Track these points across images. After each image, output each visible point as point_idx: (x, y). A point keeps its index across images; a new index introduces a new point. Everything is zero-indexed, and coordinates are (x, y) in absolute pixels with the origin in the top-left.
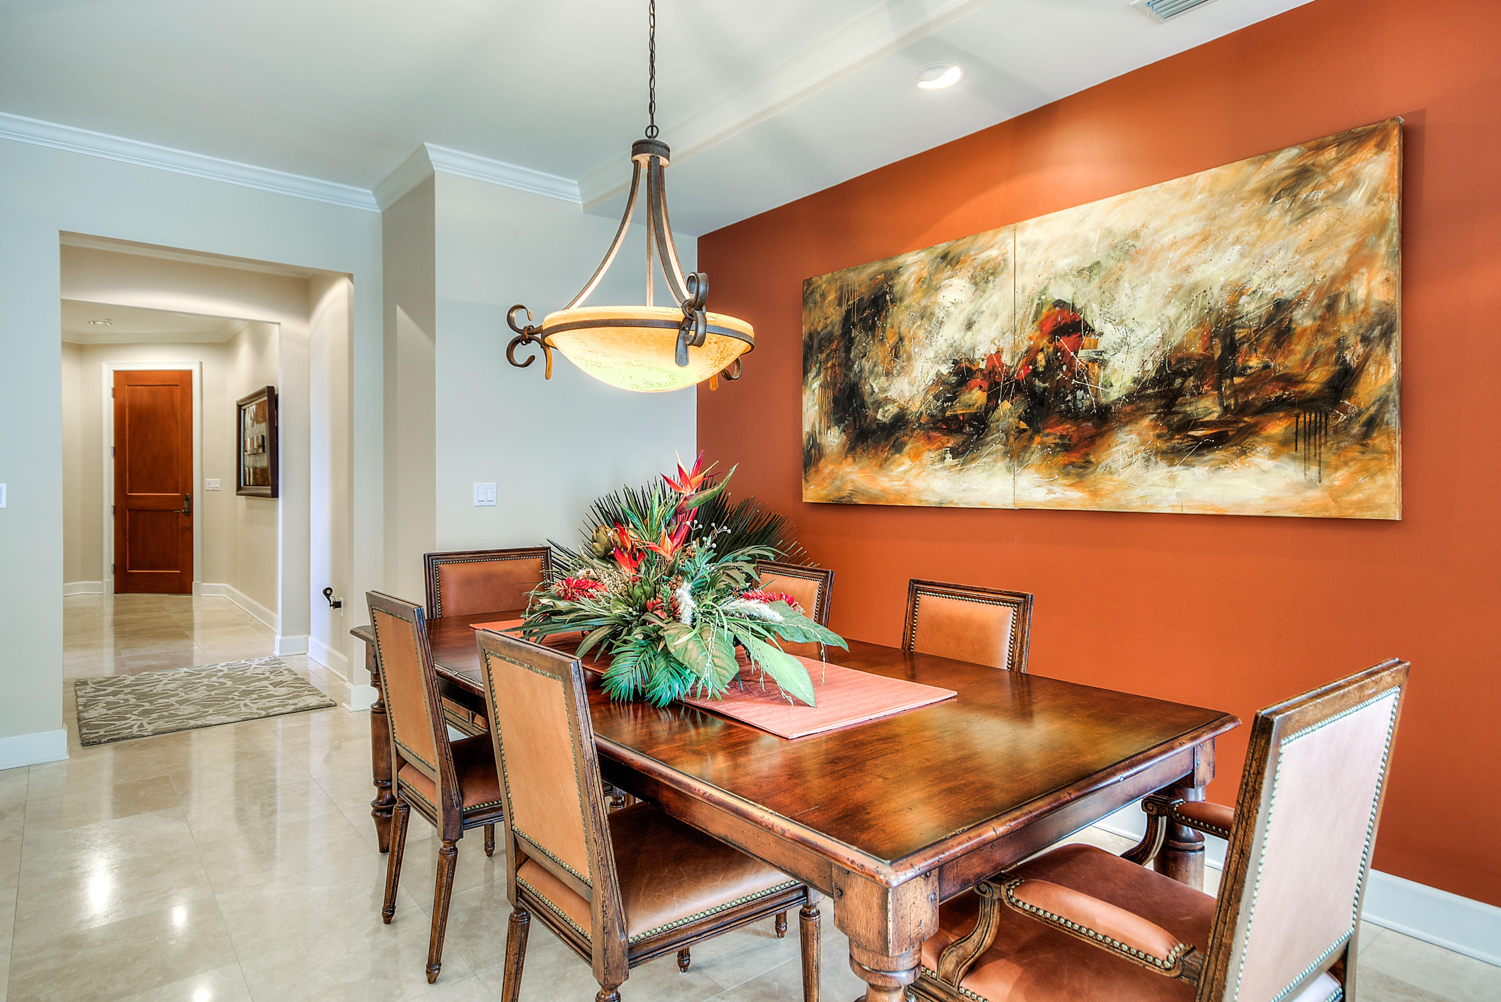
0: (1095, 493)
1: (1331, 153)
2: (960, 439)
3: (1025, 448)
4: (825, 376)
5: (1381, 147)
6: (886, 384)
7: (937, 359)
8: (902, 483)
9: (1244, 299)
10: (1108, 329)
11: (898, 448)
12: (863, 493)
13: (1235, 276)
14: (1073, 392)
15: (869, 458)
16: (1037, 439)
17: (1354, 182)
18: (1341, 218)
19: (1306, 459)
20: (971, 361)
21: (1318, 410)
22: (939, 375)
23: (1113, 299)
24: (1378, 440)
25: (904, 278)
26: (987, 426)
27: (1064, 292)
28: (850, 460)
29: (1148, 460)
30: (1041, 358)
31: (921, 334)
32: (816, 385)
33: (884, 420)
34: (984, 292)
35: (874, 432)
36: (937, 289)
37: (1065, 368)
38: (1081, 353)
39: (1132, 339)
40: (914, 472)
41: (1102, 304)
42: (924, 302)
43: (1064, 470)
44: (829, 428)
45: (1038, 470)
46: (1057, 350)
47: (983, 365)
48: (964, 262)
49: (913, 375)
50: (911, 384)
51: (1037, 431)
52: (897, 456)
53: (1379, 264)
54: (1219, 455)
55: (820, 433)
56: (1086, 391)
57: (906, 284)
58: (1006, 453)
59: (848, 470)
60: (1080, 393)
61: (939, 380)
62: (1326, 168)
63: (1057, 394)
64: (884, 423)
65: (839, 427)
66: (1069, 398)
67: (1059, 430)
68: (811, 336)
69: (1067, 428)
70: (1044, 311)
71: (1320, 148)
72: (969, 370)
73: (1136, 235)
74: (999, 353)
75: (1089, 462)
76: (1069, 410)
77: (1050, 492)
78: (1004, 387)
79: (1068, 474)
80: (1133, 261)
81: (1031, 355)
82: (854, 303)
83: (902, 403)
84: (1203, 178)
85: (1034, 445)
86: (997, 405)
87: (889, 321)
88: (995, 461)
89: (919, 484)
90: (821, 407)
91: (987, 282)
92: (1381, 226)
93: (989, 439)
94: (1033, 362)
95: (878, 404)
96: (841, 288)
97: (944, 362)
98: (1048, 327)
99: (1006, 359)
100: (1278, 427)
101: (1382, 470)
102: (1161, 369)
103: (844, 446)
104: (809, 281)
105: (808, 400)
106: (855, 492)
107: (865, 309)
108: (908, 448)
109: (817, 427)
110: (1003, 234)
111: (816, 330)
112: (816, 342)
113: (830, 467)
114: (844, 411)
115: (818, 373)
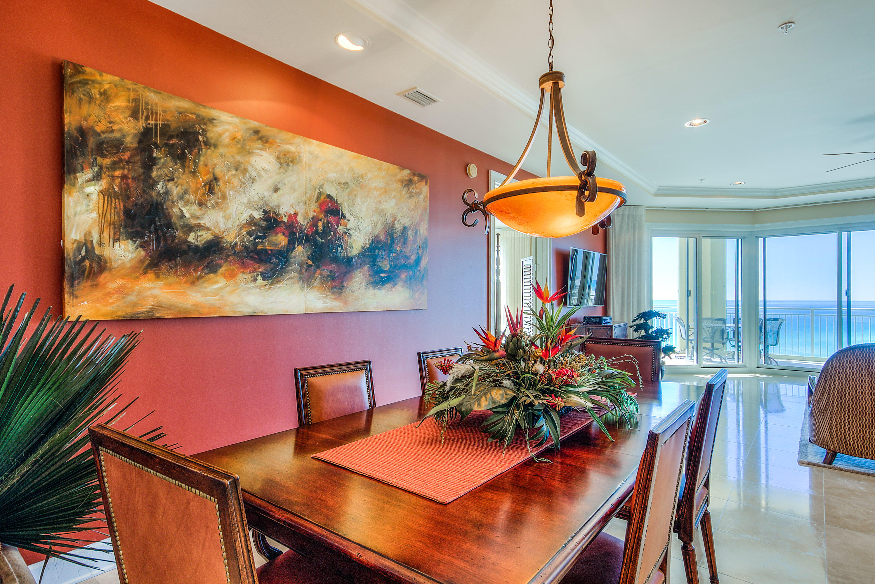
0: (345, 303)
1: (416, 178)
2: (269, 267)
3: (311, 276)
4: (111, 185)
5: (426, 183)
6: (199, 213)
7: (250, 205)
8: (217, 297)
10: (352, 218)
11: (213, 269)
12: (170, 307)
13: (394, 212)
14: (336, 246)
15: (178, 276)
16: (318, 272)
17: (421, 192)
18: (418, 202)
19: (410, 288)
20: (277, 215)
21: (413, 270)
22: (251, 217)
24: (424, 282)
25: (219, 129)
26: (287, 260)
27: (331, 190)
28: (151, 275)
29: (366, 286)
30: (320, 225)
31: (235, 181)
32: (93, 189)
33: (196, 243)
34: (286, 171)
35: (183, 253)
36: (250, 153)
37: (332, 233)
38: (340, 227)
39: (361, 227)
40: (229, 289)
41: (349, 204)
42: (238, 158)
43: (332, 290)
44: (116, 240)
45: (318, 290)
46: (328, 222)
47: (285, 219)
48: (272, 144)
49: (229, 211)
50: (227, 218)
51: (318, 267)
52: (212, 275)
54: (388, 285)
55: (101, 244)
56: (342, 248)
57: (220, 135)
58: (300, 279)
59: (149, 285)
60: (339, 249)
61: (252, 221)
62: (415, 183)
63: (328, 247)
64: (197, 247)
65: (135, 242)
66: (334, 250)
67: (329, 267)
68: (82, 131)
69: (333, 267)
70: (322, 198)
71: (414, 175)
72: (276, 220)
73: (362, 177)
74: (296, 214)
75: (343, 286)
76: (334, 257)
77: (325, 302)
78: (299, 237)
79: (334, 293)
81: (315, 221)
82: (156, 125)
83: (217, 232)
84: (385, 165)
85: (316, 275)
86: (295, 248)
87: (202, 159)
88: (294, 283)
89: (233, 299)
90: (103, 215)
91: (288, 165)
92: (426, 209)
93: (289, 268)
94: (316, 226)
95: (189, 229)
96: (136, 101)
97: (256, 209)
98: (324, 207)
99: (300, 219)
100: (404, 275)
102: (371, 244)
103: (142, 261)
104: (78, 69)
105: (76, 204)
106: (159, 307)
107: (171, 137)
108: (222, 270)
109: (95, 238)
110: (299, 139)
111: (92, 128)
112: (92, 142)
113: (119, 282)
114: (142, 226)
115: (97, 177)
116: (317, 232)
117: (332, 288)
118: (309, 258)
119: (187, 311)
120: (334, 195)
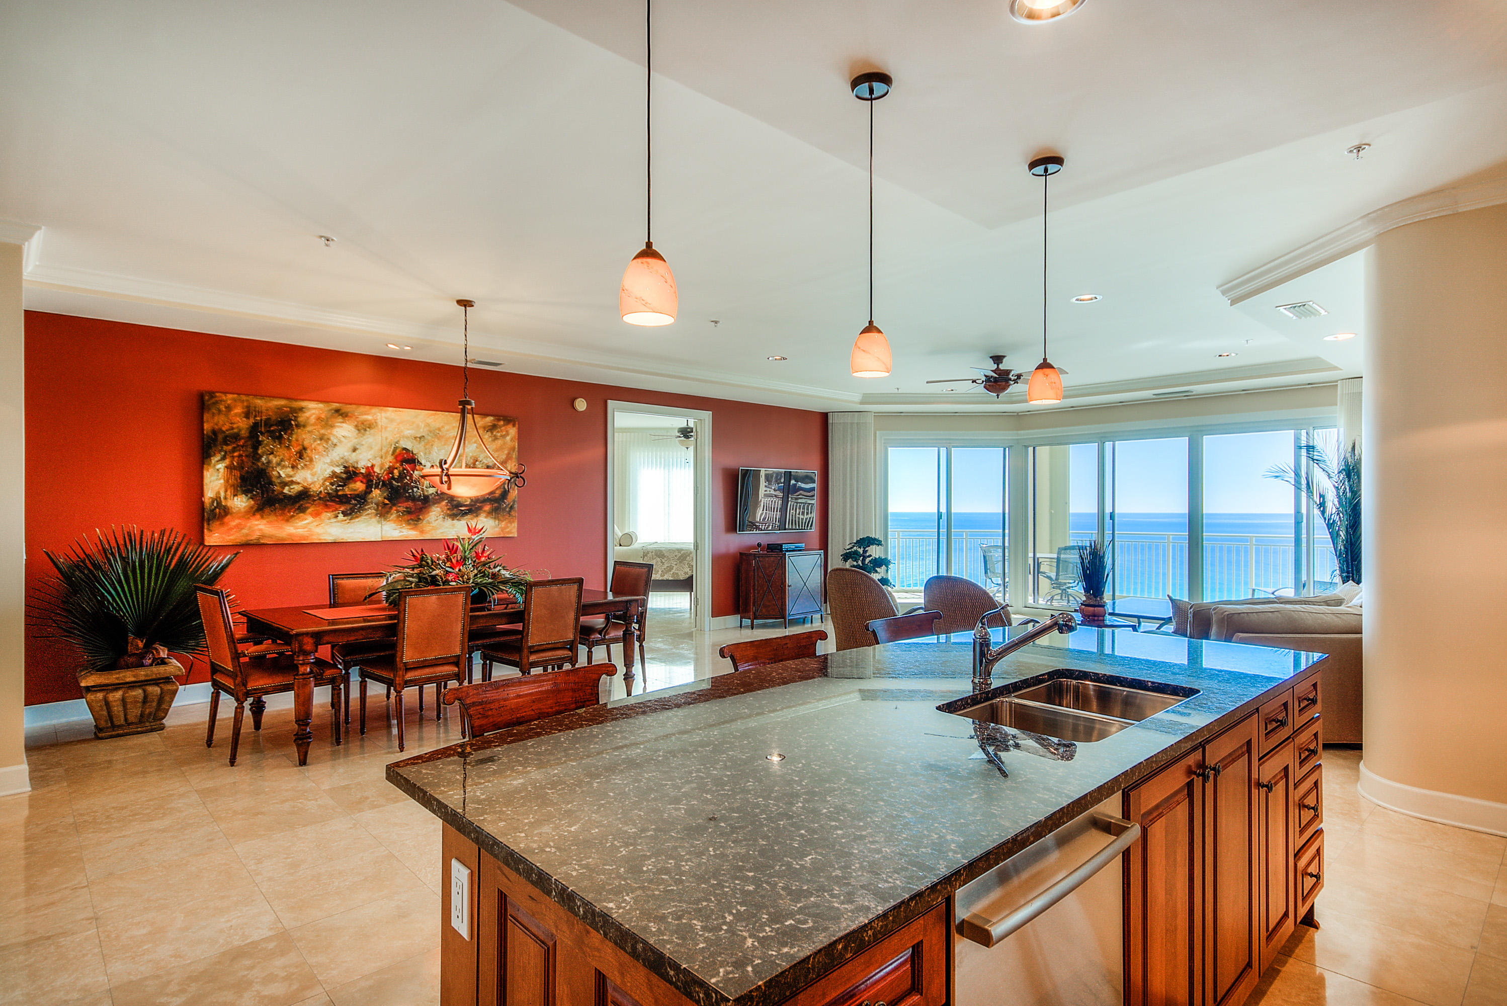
0: (422, 532)
1: (502, 423)
2: (348, 507)
3: (388, 512)
4: (232, 462)
5: (514, 426)
6: (292, 473)
7: (332, 464)
8: (306, 530)
9: (477, 463)
10: (427, 464)
11: (302, 510)
12: (271, 537)
13: (475, 454)
14: (412, 488)
15: (276, 516)
16: (394, 508)
17: (507, 434)
18: (504, 444)
19: (495, 518)
20: (356, 468)
21: (499, 503)
22: (334, 473)
23: (430, 453)
24: (513, 513)
25: (307, 414)
26: (365, 501)
27: (405, 444)
28: (258, 516)
29: (445, 518)
30: (396, 472)
31: (320, 448)
32: (221, 466)
33: (290, 493)
34: (364, 435)
35: (280, 501)
36: (332, 427)
37: (408, 478)
38: (416, 472)
40: (315, 524)
41: (425, 454)
42: (322, 431)
43: (408, 522)
44: (235, 496)
45: (395, 523)
46: (404, 469)
47: (363, 471)
48: (351, 417)
49: (314, 470)
50: (313, 475)
51: (394, 505)
52: (301, 514)
53: (514, 460)
54: (469, 516)
56: (418, 489)
57: (308, 418)
58: (377, 514)
59: (256, 523)
60: (415, 490)
61: (334, 475)
62: (501, 427)
63: (404, 489)
64: (290, 496)
65: (247, 496)
66: (410, 491)
67: (405, 504)
68: (214, 432)
69: (410, 504)
70: (398, 451)
71: (499, 420)
72: (354, 472)
73: (439, 429)
74: (373, 466)
75: (420, 519)
76: (410, 496)
77: (401, 532)
78: (376, 483)
79: (409, 524)
80: (439, 439)
81: (391, 470)
82: (261, 420)
83: (305, 485)
85: (392, 511)
86: (372, 491)
87: (294, 436)
88: (371, 518)
89: (319, 530)
90: (227, 481)
91: (365, 430)
92: (513, 449)
93: (366, 507)
94: (392, 473)
95: (285, 484)
96: (248, 407)
97: (337, 466)
98: (400, 458)
99: (377, 469)
100: (487, 508)
101: (513, 522)
103: (252, 507)
104: (212, 394)
105: (211, 476)
106: (263, 536)
107: (272, 425)
108: (310, 510)
109: (222, 495)
110: (375, 410)
111: (221, 429)
112: (220, 437)
113: (237, 521)
114: (252, 485)
115: (223, 459)
116: (393, 478)
117: (408, 520)
118: (385, 498)
119: (283, 539)
120: (409, 447)
